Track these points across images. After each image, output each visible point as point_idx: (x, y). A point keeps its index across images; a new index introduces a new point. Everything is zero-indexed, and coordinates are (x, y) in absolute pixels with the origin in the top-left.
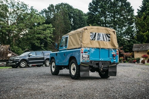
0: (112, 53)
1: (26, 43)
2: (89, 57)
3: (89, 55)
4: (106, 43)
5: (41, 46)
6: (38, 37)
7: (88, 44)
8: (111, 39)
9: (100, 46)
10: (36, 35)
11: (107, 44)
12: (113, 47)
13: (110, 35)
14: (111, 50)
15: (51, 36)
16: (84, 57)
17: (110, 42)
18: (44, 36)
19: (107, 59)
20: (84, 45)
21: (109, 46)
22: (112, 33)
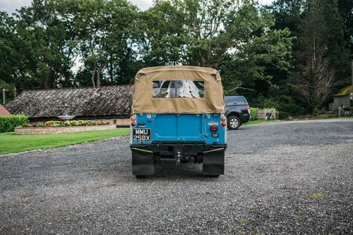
0: (210, 124)
1: (234, 73)
2: (149, 134)
3: (149, 130)
4: (193, 102)
5: (267, 79)
6: (258, 60)
7: (146, 106)
8: (207, 92)
9: (176, 109)
10: (255, 57)
11: (195, 104)
12: (210, 110)
13: (203, 82)
14: (206, 117)
15: (287, 54)
16: (138, 135)
17: (204, 99)
18: (273, 56)
19: (196, 137)
20: (137, 109)
21: (201, 109)
22: (208, 79)
